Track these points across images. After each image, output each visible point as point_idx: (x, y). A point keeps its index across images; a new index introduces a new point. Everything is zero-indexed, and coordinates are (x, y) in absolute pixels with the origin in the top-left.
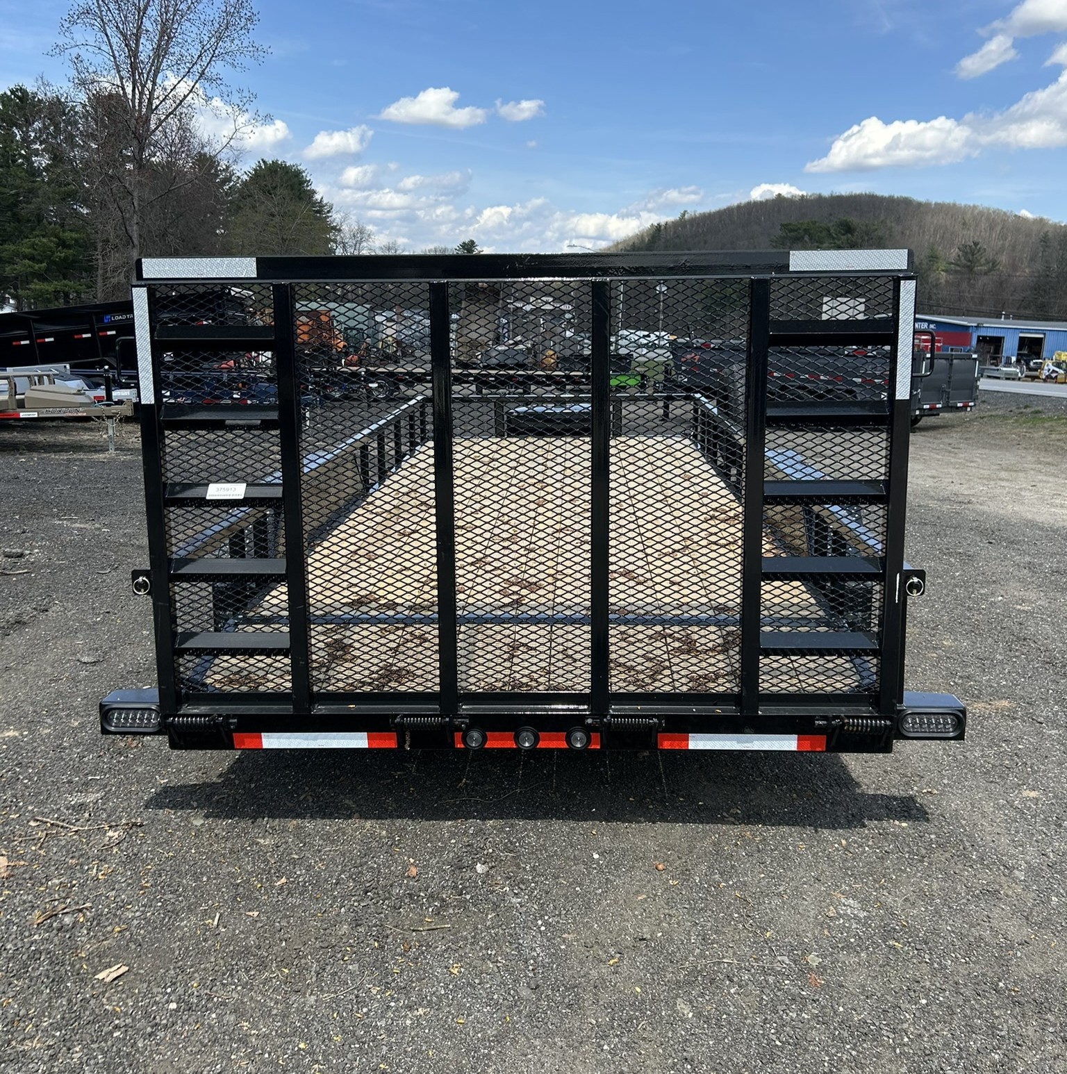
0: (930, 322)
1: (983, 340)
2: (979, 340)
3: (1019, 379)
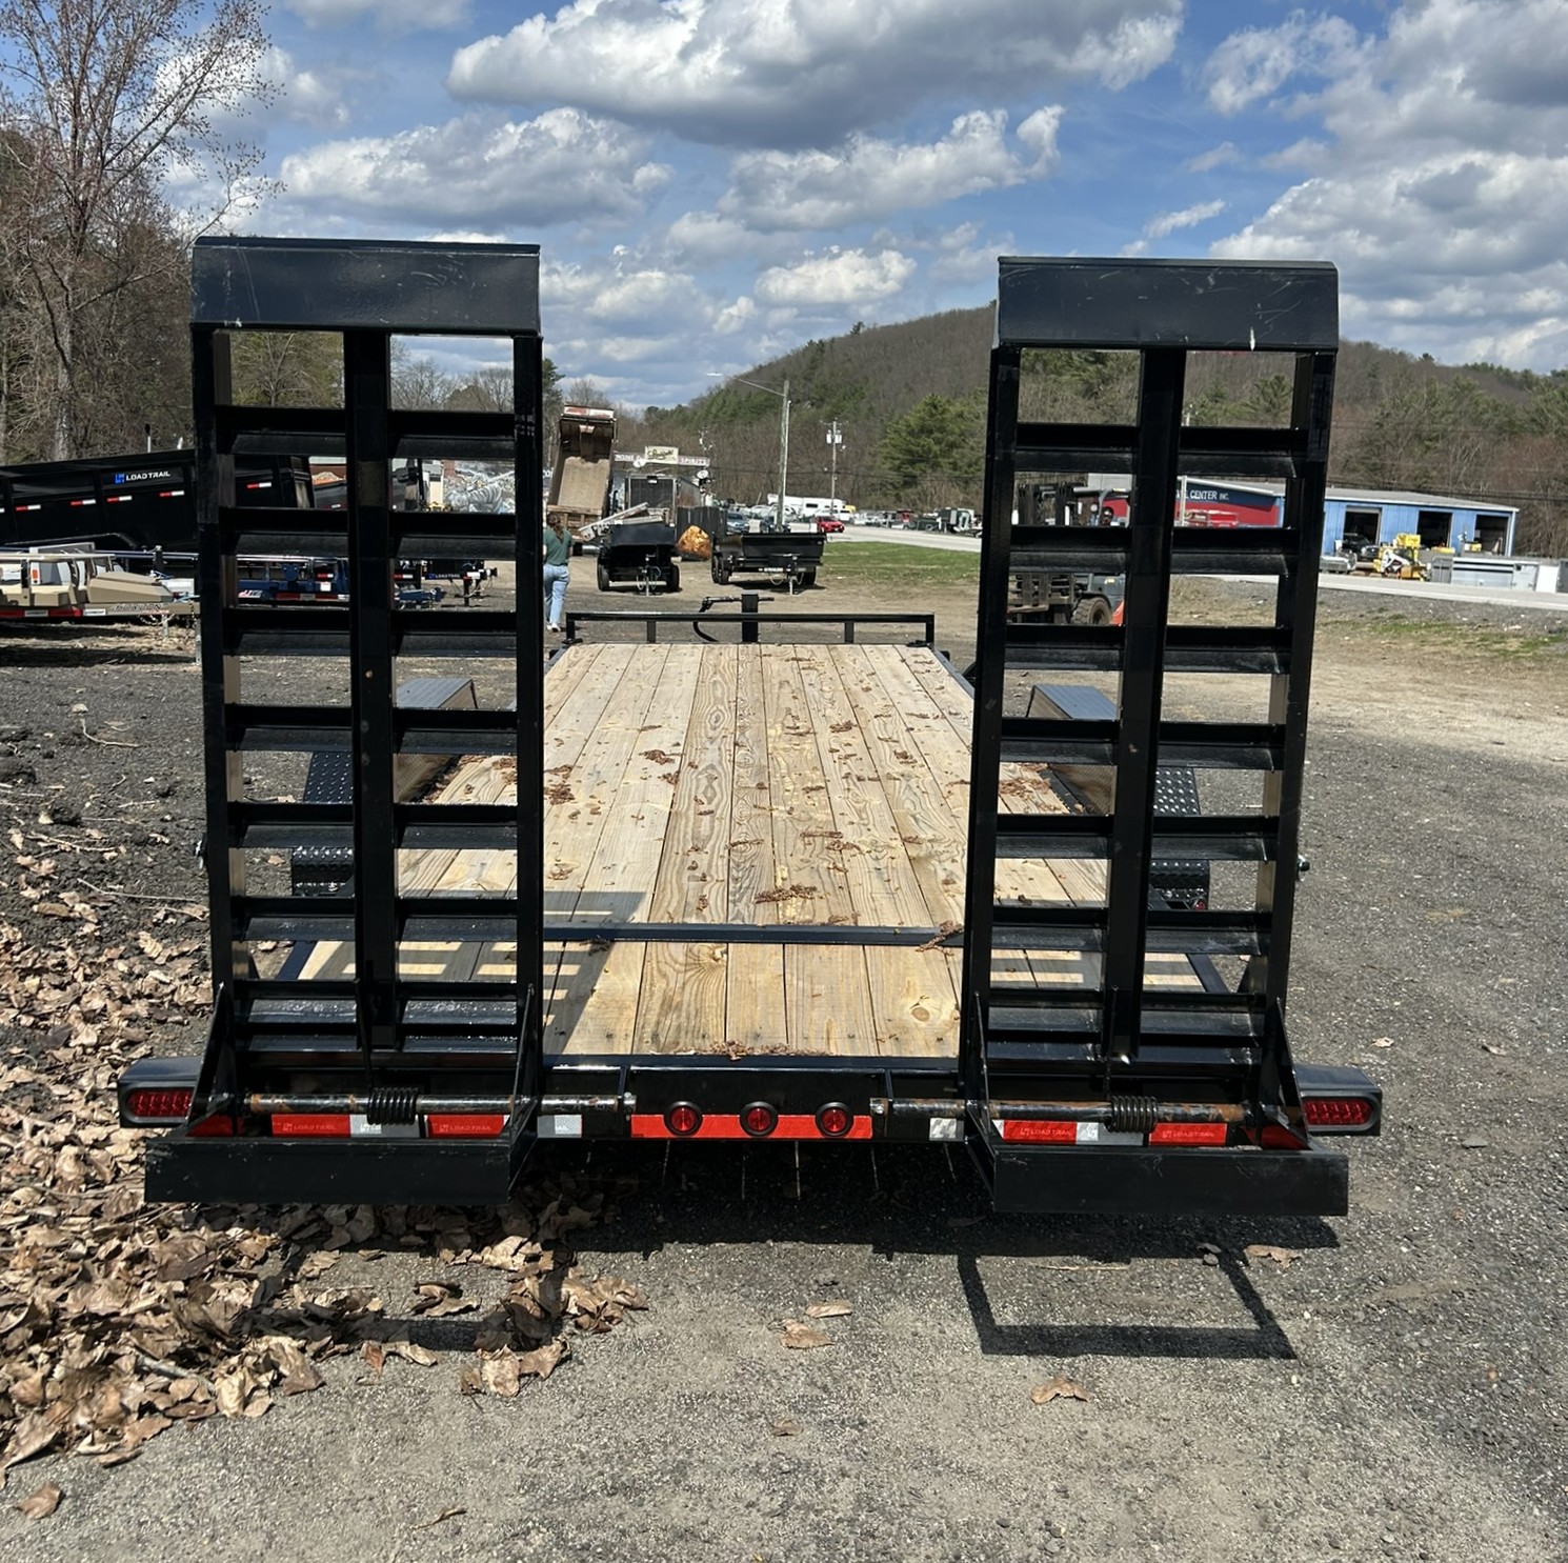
0: (1220, 490)
3: (1348, 572)
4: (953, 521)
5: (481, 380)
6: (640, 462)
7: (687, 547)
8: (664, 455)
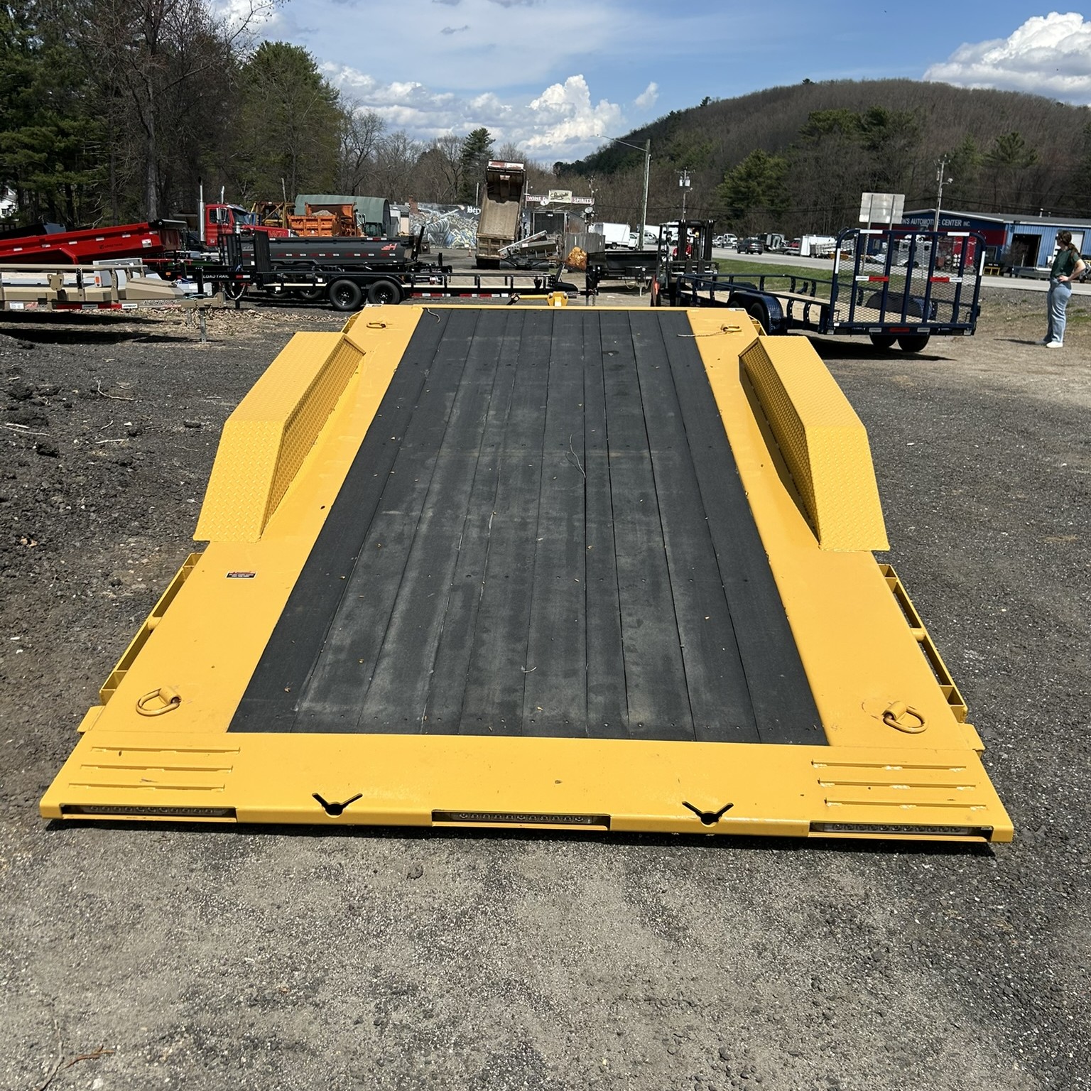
0: (964, 219)
2: (1014, 239)
4: (768, 243)
5: (439, 145)
6: (545, 202)
7: (572, 262)
8: (562, 196)
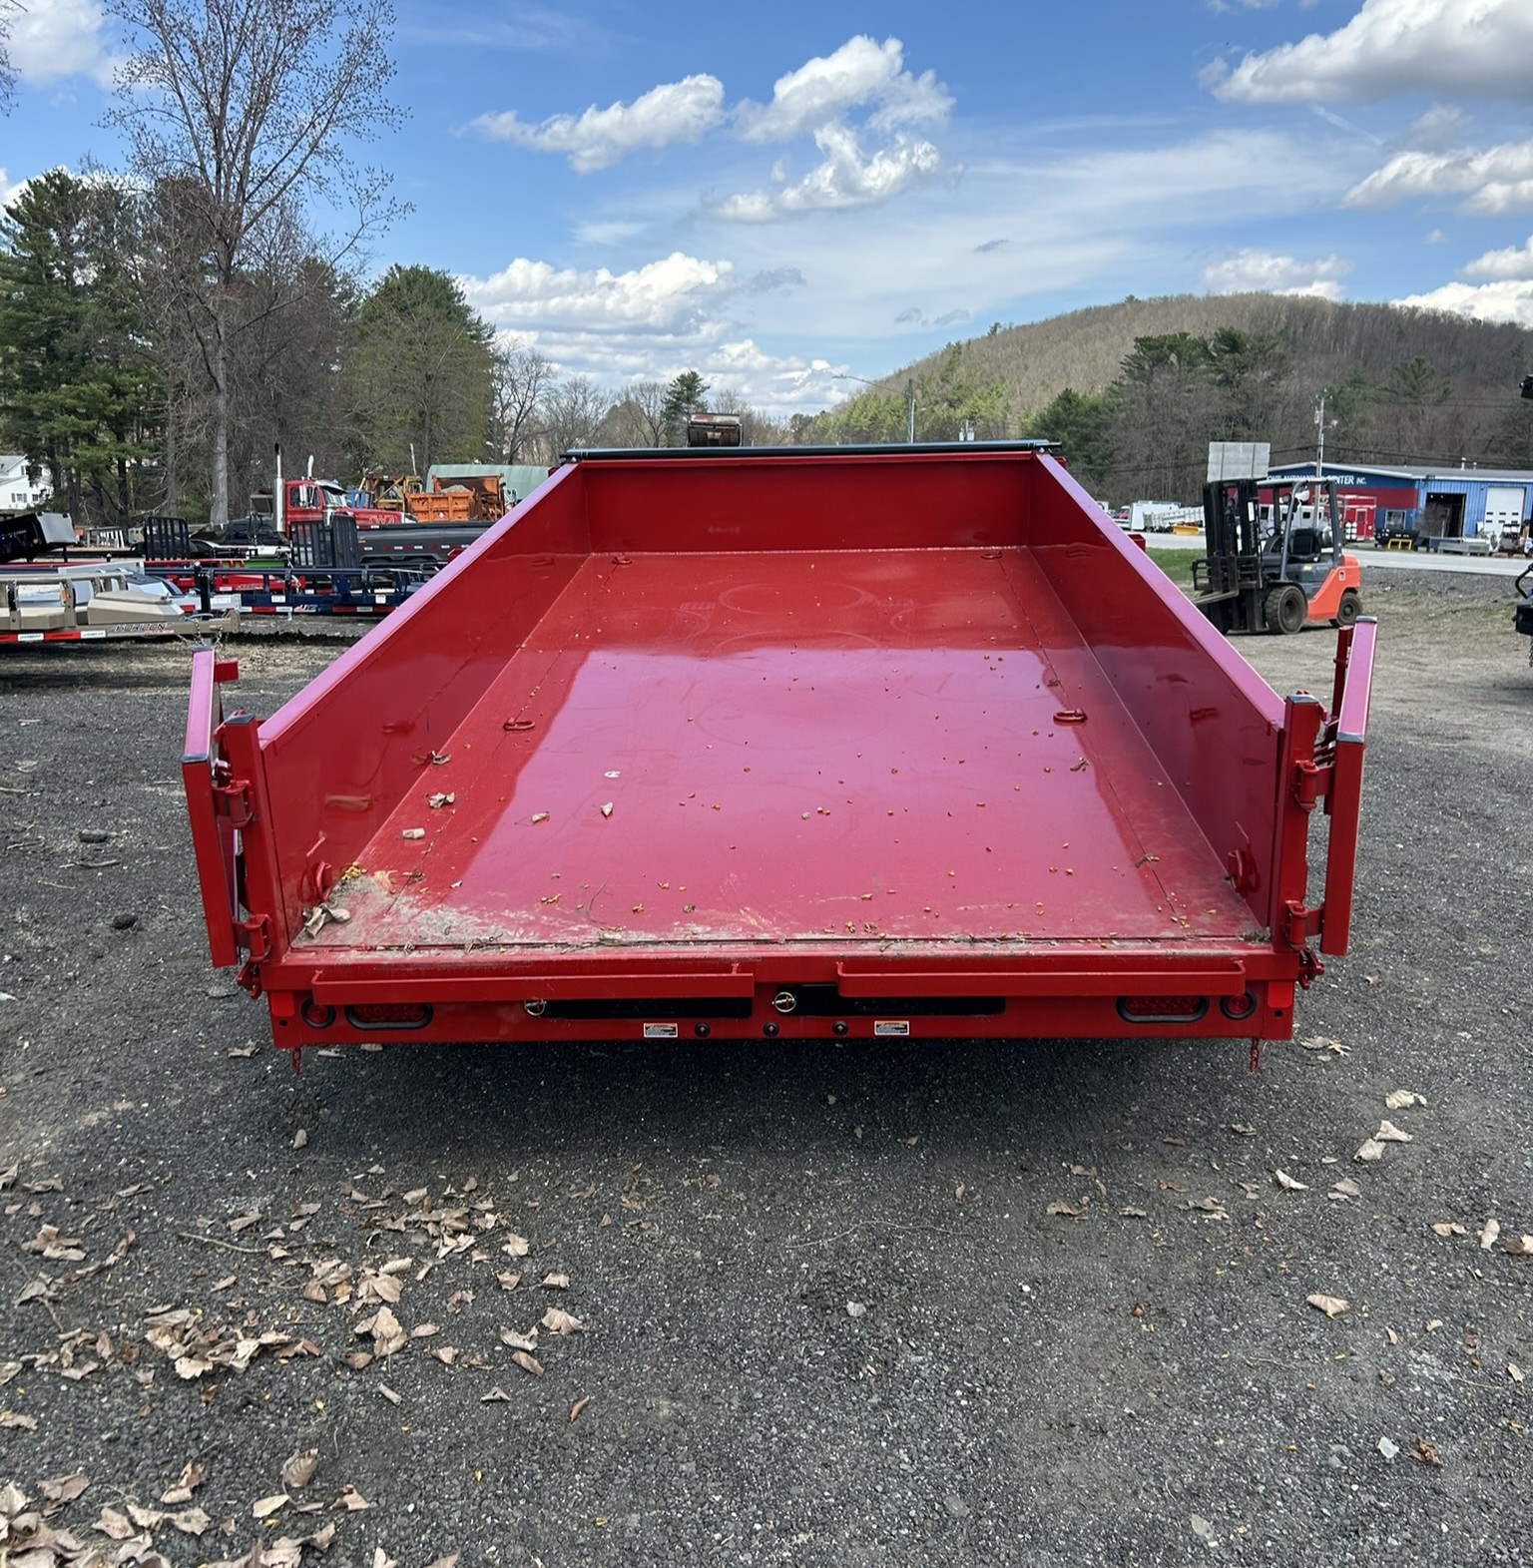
0: (1357, 474)
1: (1434, 499)
2: (1429, 500)
3: (1491, 554)
5: (632, 396)
